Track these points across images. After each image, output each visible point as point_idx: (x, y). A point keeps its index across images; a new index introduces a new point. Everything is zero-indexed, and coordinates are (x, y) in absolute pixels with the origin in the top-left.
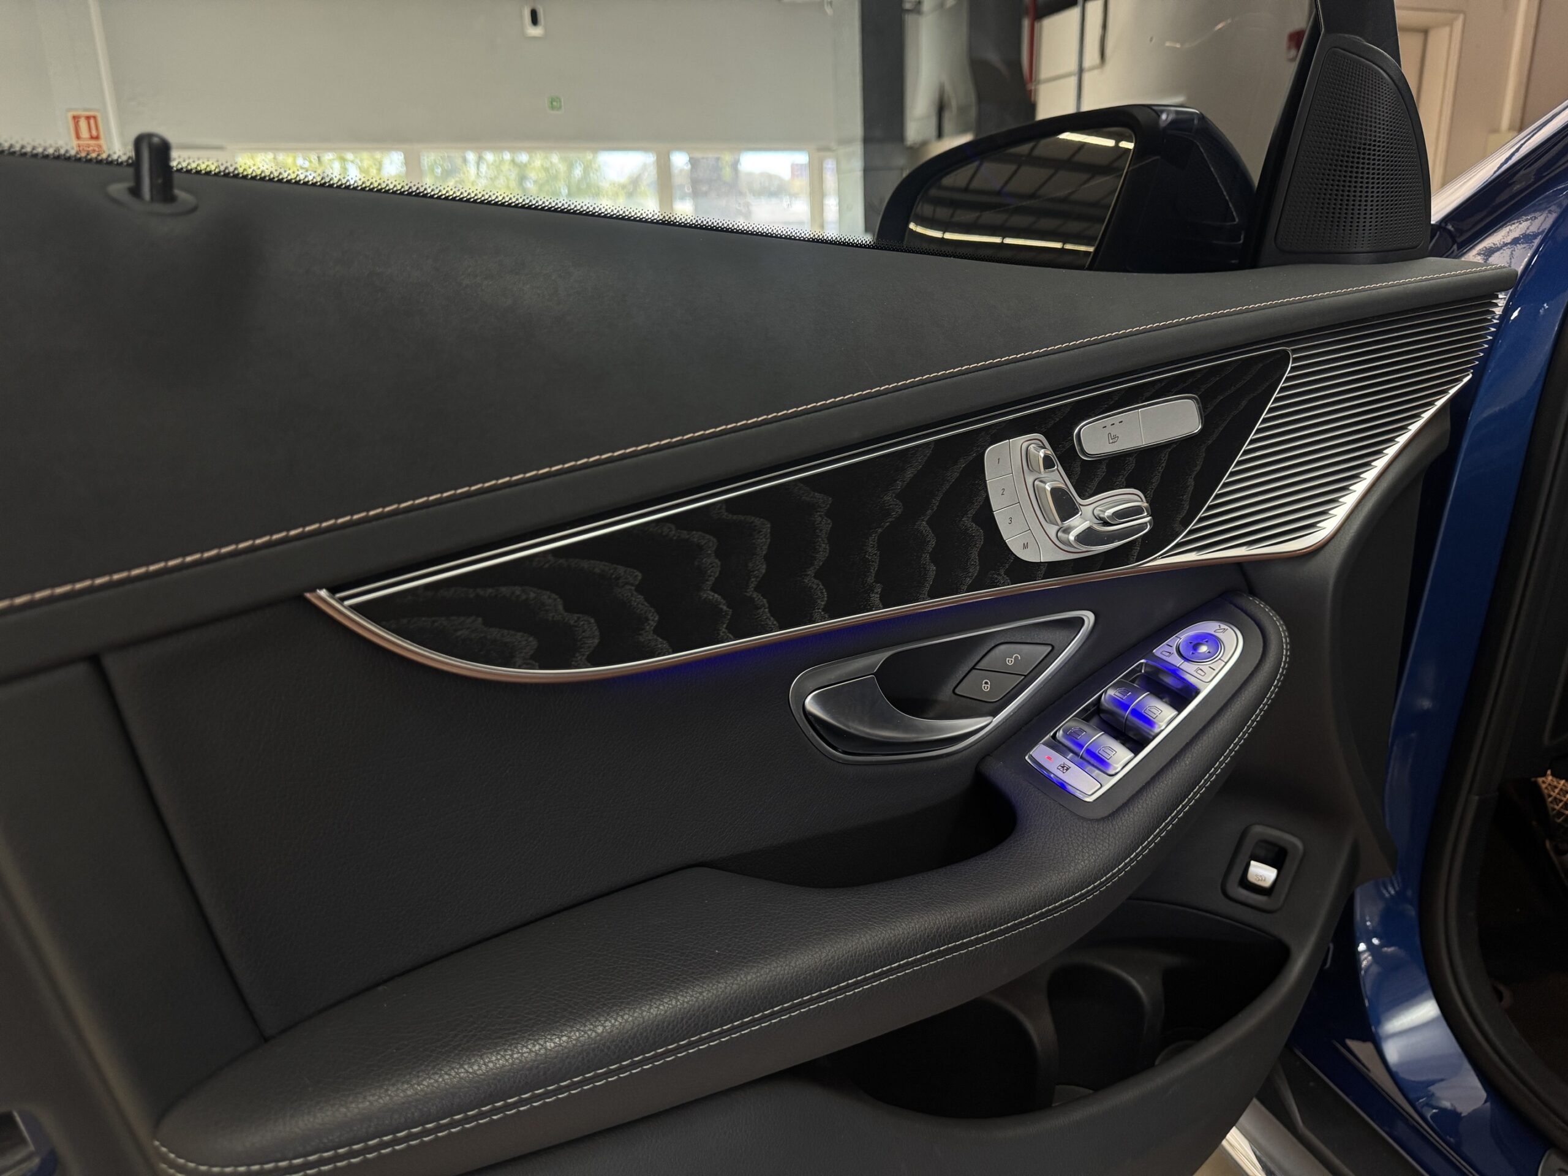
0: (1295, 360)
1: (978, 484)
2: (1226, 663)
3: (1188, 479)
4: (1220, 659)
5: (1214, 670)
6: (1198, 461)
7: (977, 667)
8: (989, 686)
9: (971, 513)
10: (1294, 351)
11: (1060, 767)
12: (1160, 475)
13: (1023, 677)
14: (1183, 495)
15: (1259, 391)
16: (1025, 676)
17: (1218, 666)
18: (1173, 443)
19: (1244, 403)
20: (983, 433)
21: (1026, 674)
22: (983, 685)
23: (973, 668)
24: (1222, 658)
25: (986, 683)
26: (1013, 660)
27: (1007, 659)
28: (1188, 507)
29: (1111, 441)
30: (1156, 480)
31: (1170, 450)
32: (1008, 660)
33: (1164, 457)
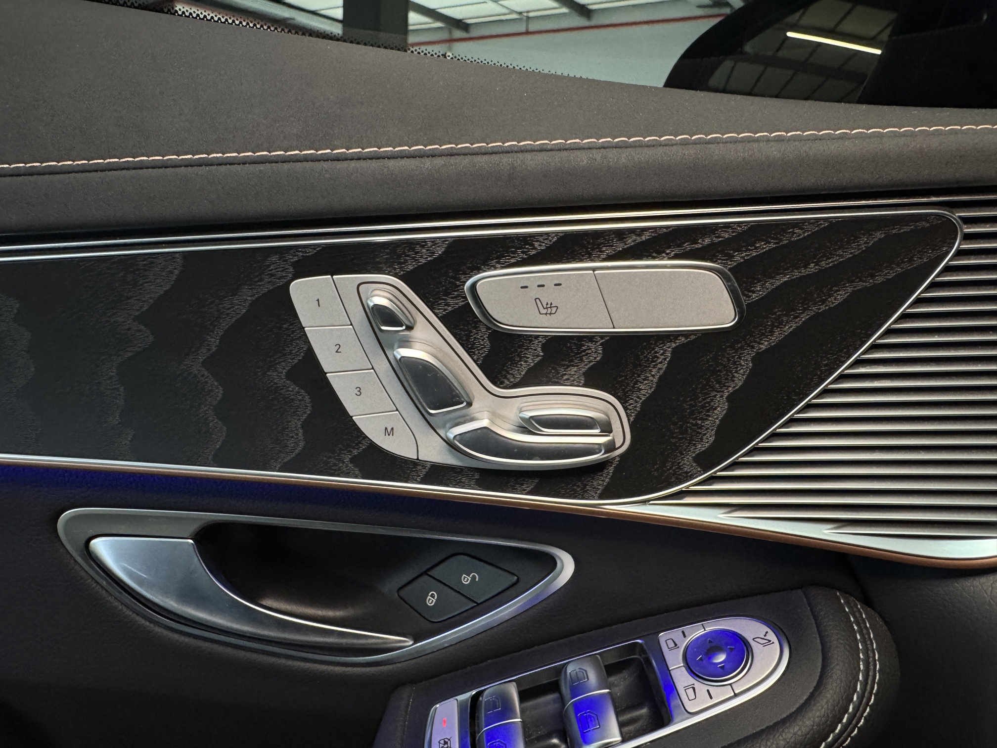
0: (968, 237)
1: (287, 329)
2: (736, 695)
3: (715, 396)
4: (730, 684)
5: (711, 698)
6: (736, 372)
7: (429, 573)
8: (434, 601)
9: (284, 368)
10: (968, 221)
11: (442, 742)
12: (655, 380)
13: (476, 604)
14: (703, 420)
15: (879, 279)
16: (478, 604)
18: (682, 335)
20: (274, 258)
21: (479, 602)
22: (429, 597)
23: (425, 573)
24: (733, 686)
25: (433, 596)
26: (470, 579)
27: (464, 575)
28: (712, 439)
29: (544, 311)
30: (646, 389)
31: (674, 345)
32: (465, 577)
33: (664, 354)
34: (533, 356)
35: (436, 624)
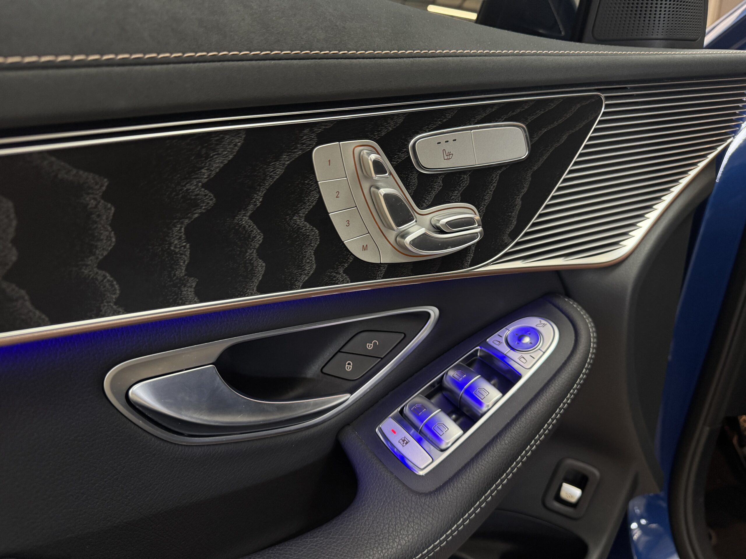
0: (607, 106)
1: (308, 184)
2: (544, 353)
3: (516, 198)
4: (539, 349)
5: (534, 358)
6: (525, 184)
7: (342, 350)
8: (351, 366)
9: (304, 212)
10: (607, 98)
12: (492, 193)
13: (380, 359)
14: (512, 212)
15: (577, 129)
16: (382, 359)
17: (537, 355)
18: (504, 166)
19: (565, 137)
20: (306, 131)
21: (382, 357)
22: (347, 366)
23: (339, 351)
24: (541, 349)
25: (349, 364)
26: (372, 345)
27: (368, 344)
28: (515, 223)
29: (446, 158)
30: (488, 199)
31: (500, 172)
32: (368, 346)
33: (496, 177)
34: (438, 186)
35: (359, 380)
